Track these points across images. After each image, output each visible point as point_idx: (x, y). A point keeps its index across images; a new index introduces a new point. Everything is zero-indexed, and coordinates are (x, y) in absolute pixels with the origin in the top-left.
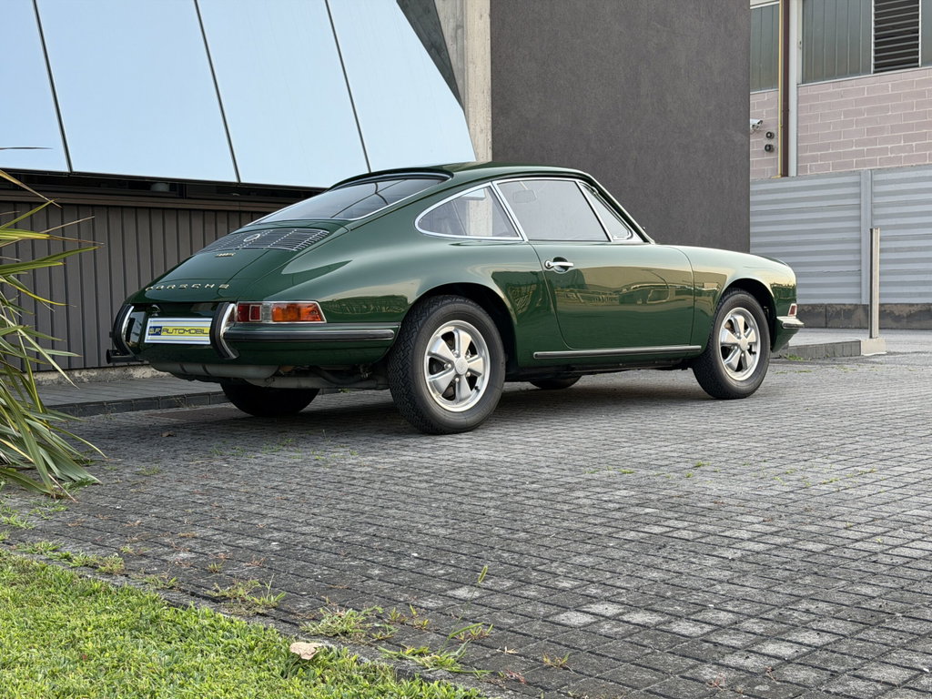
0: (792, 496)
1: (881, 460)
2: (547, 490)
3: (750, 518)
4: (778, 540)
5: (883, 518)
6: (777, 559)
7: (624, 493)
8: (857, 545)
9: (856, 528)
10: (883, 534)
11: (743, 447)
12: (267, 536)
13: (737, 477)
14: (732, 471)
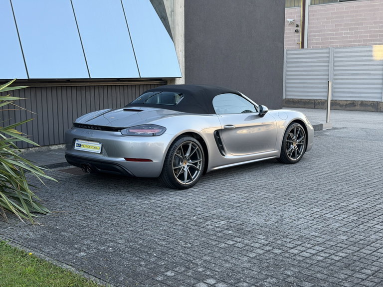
0: (276, 224)
1: (310, 204)
2: (198, 220)
3: (261, 237)
4: (268, 248)
5: (302, 237)
6: (266, 258)
7: (223, 222)
8: (291, 251)
9: (293, 242)
10: (300, 245)
11: (266, 196)
12: (108, 245)
13: (261, 214)
14: (260, 210)
